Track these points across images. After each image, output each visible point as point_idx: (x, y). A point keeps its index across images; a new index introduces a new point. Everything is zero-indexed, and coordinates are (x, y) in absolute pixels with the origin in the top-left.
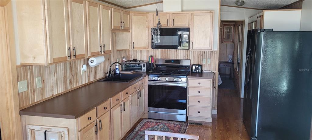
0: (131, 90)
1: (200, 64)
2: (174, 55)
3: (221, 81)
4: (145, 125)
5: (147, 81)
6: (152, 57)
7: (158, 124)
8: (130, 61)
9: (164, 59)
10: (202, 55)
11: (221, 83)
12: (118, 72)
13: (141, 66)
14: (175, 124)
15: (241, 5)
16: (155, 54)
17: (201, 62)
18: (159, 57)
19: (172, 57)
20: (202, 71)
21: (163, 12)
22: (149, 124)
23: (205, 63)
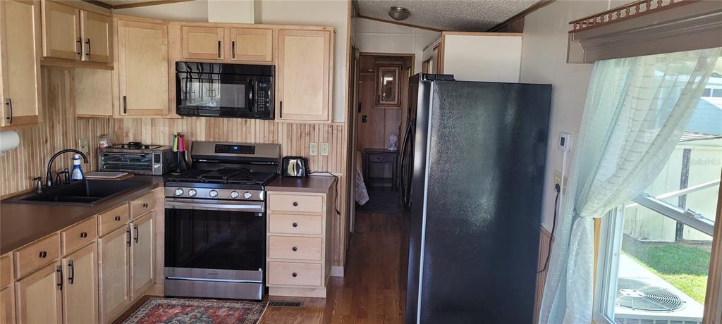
0: (101, 226)
1: (303, 155)
2: (240, 132)
3: (367, 195)
4: (148, 317)
5: (160, 198)
6: (180, 136)
7: (188, 309)
8: (120, 146)
9: (214, 142)
10: (309, 134)
11: (367, 199)
12: (78, 175)
13: (151, 161)
14: (231, 309)
15: (401, 16)
16: (190, 130)
17: (307, 151)
18: (201, 137)
19: (235, 136)
20: (307, 172)
21: (207, 21)
22: (161, 310)
23: (315, 154)
